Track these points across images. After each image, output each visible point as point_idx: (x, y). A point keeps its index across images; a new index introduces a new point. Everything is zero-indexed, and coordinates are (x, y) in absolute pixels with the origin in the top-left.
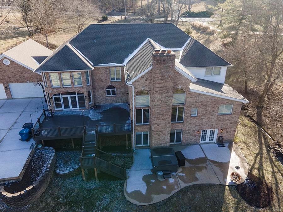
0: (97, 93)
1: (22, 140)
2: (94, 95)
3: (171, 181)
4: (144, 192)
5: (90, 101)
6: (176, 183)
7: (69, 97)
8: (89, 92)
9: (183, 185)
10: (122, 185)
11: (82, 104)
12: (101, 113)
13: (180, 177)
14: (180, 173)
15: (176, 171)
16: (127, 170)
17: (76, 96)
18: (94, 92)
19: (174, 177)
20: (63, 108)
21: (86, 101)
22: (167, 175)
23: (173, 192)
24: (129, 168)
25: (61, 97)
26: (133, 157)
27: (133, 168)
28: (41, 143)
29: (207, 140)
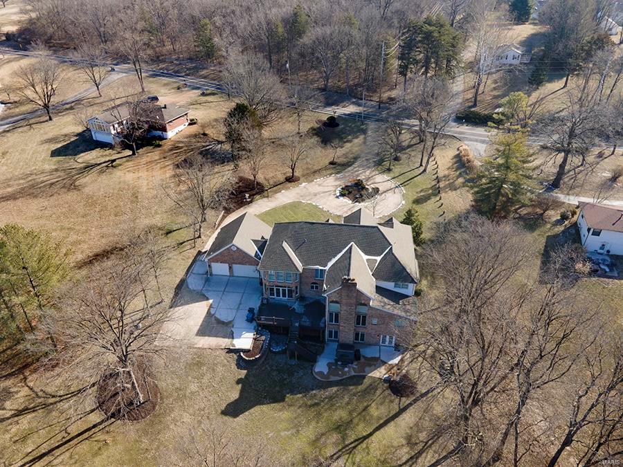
0: (302, 287)
1: (247, 320)
2: (300, 288)
3: (346, 369)
4: (325, 373)
5: (297, 293)
6: (349, 371)
7: (281, 289)
8: (297, 287)
9: (353, 373)
10: (313, 366)
11: (290, 296)
12: (305, 306)
13: (353, 368)
14: (355, 365)
15: (352, 363)
16: (318, 357)
17: (287, 289)
18: (300, 286)
19: (349, 367)
20: (275, 296)
21: (294, 294)
22: (345, 364)
23: (344, 377)
24: (320, 355)
25: (275, 288)
26: (324, 347)
27: (323, 355)
28: (260, 326)
29: (387, 343)
